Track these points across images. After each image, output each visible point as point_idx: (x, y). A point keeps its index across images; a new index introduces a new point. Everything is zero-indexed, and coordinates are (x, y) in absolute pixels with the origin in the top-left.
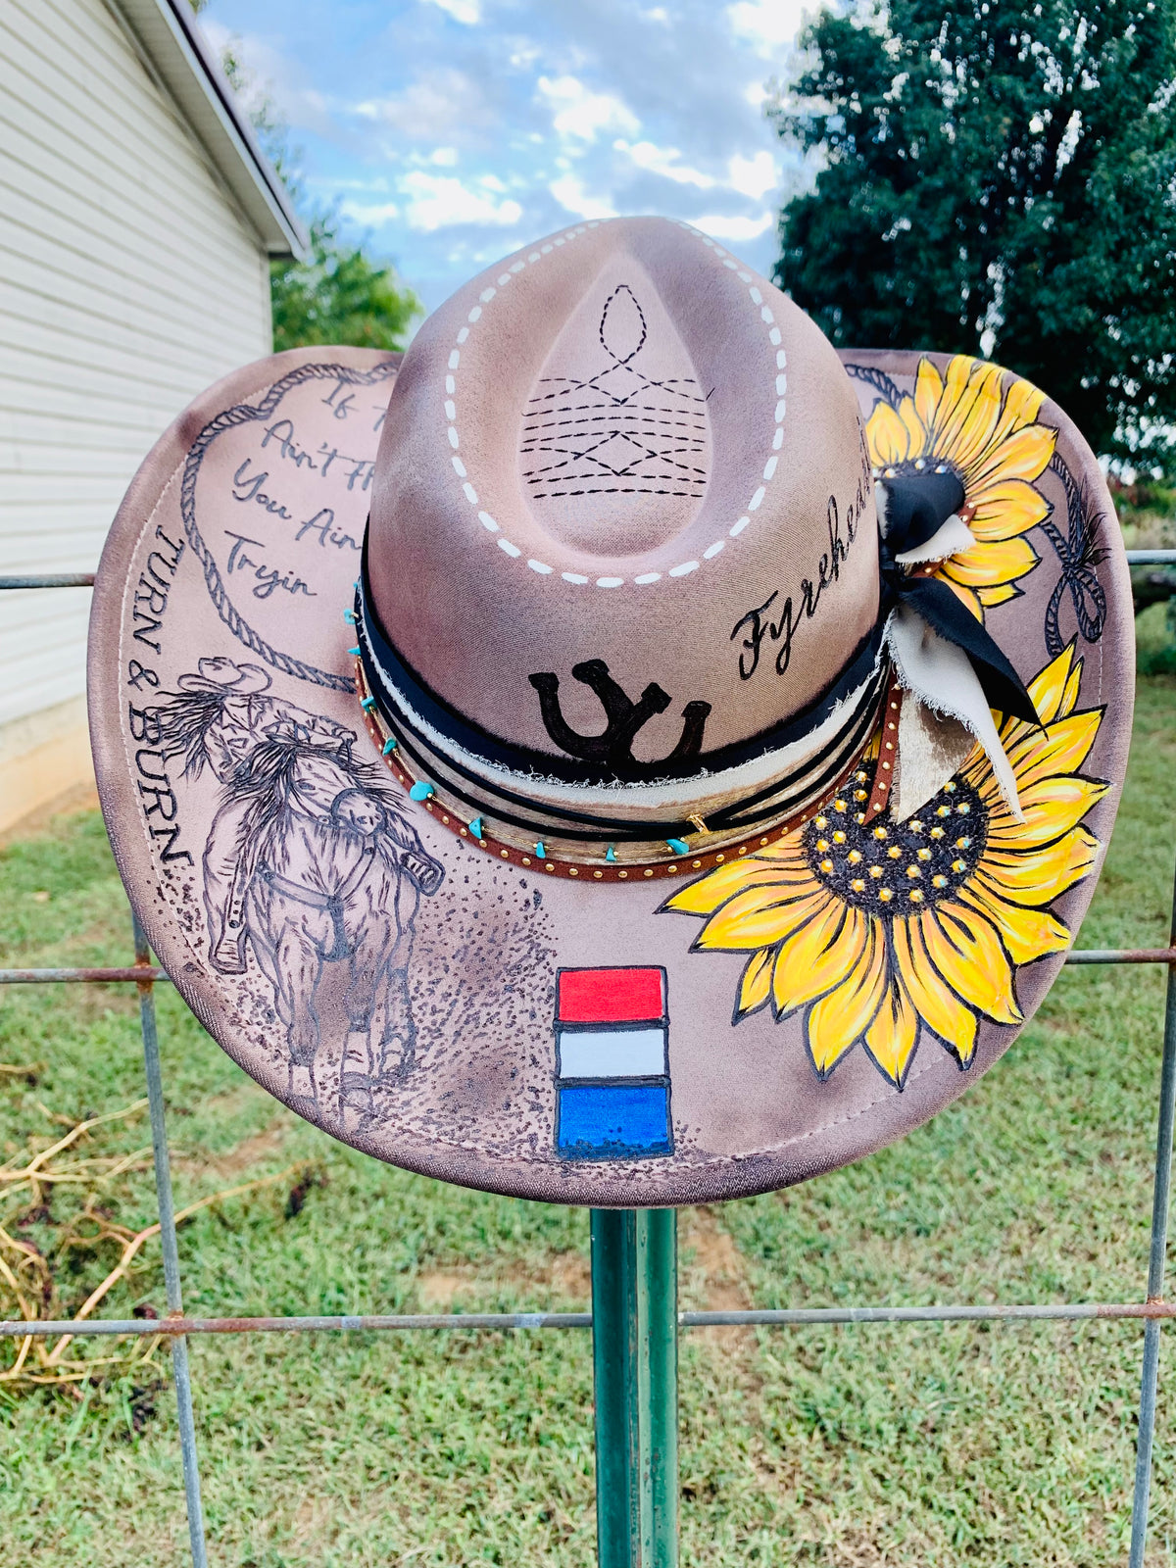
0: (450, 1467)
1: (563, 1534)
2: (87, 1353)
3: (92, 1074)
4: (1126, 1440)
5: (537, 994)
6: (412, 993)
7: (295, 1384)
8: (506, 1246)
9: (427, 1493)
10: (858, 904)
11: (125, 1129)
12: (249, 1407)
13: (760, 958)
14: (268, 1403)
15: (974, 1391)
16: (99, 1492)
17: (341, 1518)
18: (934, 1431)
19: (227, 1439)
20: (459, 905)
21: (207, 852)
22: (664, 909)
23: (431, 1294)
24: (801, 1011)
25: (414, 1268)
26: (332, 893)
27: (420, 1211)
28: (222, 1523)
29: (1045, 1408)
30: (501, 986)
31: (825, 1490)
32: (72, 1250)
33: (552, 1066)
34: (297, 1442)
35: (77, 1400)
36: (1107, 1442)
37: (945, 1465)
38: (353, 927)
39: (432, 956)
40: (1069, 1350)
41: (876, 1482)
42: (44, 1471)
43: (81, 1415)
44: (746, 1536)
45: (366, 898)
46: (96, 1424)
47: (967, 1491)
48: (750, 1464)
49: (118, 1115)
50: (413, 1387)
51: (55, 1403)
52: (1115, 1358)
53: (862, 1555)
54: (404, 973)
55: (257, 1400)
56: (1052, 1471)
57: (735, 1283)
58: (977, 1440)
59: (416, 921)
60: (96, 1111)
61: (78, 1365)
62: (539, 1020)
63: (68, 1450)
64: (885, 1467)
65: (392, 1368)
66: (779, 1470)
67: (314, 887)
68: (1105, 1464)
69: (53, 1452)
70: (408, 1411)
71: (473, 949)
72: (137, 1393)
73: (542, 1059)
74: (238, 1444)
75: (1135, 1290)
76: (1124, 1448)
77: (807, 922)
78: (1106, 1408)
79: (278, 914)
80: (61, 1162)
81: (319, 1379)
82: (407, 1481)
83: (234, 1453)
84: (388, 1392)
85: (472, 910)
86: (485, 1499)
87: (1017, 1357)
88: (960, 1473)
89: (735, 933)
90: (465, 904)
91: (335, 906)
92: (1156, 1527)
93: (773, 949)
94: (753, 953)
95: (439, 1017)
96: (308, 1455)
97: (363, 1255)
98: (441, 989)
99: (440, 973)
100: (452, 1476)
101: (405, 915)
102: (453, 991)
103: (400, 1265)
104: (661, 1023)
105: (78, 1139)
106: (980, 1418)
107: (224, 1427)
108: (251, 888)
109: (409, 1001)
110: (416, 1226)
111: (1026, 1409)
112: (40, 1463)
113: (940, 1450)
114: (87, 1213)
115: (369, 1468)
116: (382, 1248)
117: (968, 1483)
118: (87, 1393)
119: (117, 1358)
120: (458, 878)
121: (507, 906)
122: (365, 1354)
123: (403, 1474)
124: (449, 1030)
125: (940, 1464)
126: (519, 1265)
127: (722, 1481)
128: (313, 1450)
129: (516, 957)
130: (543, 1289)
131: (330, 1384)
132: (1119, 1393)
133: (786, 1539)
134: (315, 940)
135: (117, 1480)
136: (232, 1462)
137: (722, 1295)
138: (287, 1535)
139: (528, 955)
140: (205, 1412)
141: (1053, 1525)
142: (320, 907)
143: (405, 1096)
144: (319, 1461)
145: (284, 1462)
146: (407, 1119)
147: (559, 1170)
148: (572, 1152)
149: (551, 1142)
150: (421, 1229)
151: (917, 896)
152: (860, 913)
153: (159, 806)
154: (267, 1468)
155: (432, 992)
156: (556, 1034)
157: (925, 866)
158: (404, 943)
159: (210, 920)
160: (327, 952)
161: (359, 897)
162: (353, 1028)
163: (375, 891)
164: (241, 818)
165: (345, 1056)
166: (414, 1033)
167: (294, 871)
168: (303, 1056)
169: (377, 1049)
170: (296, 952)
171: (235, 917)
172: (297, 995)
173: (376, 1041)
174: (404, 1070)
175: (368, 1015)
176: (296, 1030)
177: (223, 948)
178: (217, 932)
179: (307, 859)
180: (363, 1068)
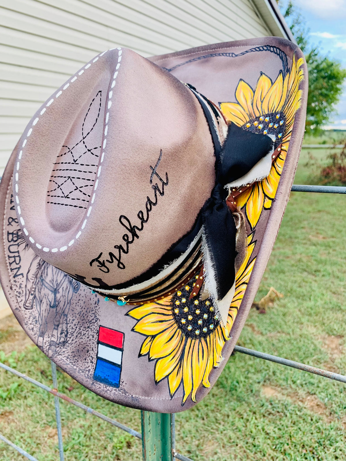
0: (254, 449)
5: (94, 331)
6: (68, 322)
7: (217, 405)
8: (293, 386)
10: (181, 328)
12: (203, 407)
13: (149, 339)
14: (209, 407)
17: (219, 451)
19: (195, 413)
21: (28, 273)
22: (127, 315)
23: (264, 393)
24: (155, 360)
25: (262, 383)
26: (55, 287)
27: (270, 366)
28: (186, 437)
30: (87, 326)
33: (96, 352)
34: (213, 422)
38: (58, 299)
39: (73, 312)
50: (250, 419)
54: (67, 316)
55: (206, 406)
59: (71, 300)
62: (94, 339)
65: (245, 411)
67: (52, 285)
70: (246, 426)
71: (82, 313)
73: (94, 349)
74: (197, 416)
77: (165, 330)
79: (43, 292)
81: (224, 406)
82: (240, 448)
84: (242, 418)
85: (84, 301)
89: (144, 328)
90: (82, 298)
91: (55, 291)
93: (153, 337)
94: (147, 336)
95: (73, 330)
96: (215, 427)
97: (248, 374)
98: (74, 322)
99: (74, 318)
100: (253, 453)
101: (69, 298)
102: (77, 324)
103: (257, 381)
104: (122, 350)
109: (67, 324)
110: (266, 370)
115: (230, 439)
116: (254, 374)
121: (91, 302)
122: (239, 404)
124: (75, 334)
126: (296, 393)
128: (217, 426)
129: (91, 319)
130: (301, 404)
131: (227, 409)
134: (49, 301)
136: (194, 420)
138: (202, 448)
139: (93, 319)
142: (52, 291)
143: (64, 350)
144: (217, 430)
145: (208, 426)
146: (63, 356)
147: (91, 383)
148: (97, 378)
149: (93, 373)
150: (268, 371)
151: (197, 332)
152: (180, 332)
153: (15, 261)
154: (203, 426)
155: (72, 323)
156: (98, 344)
157: (204, 321)
158: (68, 307)
159: (26, 293)
160: (52, 305)
161: (61, 290)
162: (54, 328)
163: (64, 289)
164: (38, 261)
165: (52, 336)
166: (68, 333)
167: (48, 279)
168: (42, 334)
169: (59, 336)
170: (45, 304)
171: (32, 292)
172: (44, 317)
173: (59, 333)
174: (64, 343)
175: (58, 326)
176: (42, 327)
177: (28, 302)
178: (27, 297)
179: (52, 276)
180: (55, 340)
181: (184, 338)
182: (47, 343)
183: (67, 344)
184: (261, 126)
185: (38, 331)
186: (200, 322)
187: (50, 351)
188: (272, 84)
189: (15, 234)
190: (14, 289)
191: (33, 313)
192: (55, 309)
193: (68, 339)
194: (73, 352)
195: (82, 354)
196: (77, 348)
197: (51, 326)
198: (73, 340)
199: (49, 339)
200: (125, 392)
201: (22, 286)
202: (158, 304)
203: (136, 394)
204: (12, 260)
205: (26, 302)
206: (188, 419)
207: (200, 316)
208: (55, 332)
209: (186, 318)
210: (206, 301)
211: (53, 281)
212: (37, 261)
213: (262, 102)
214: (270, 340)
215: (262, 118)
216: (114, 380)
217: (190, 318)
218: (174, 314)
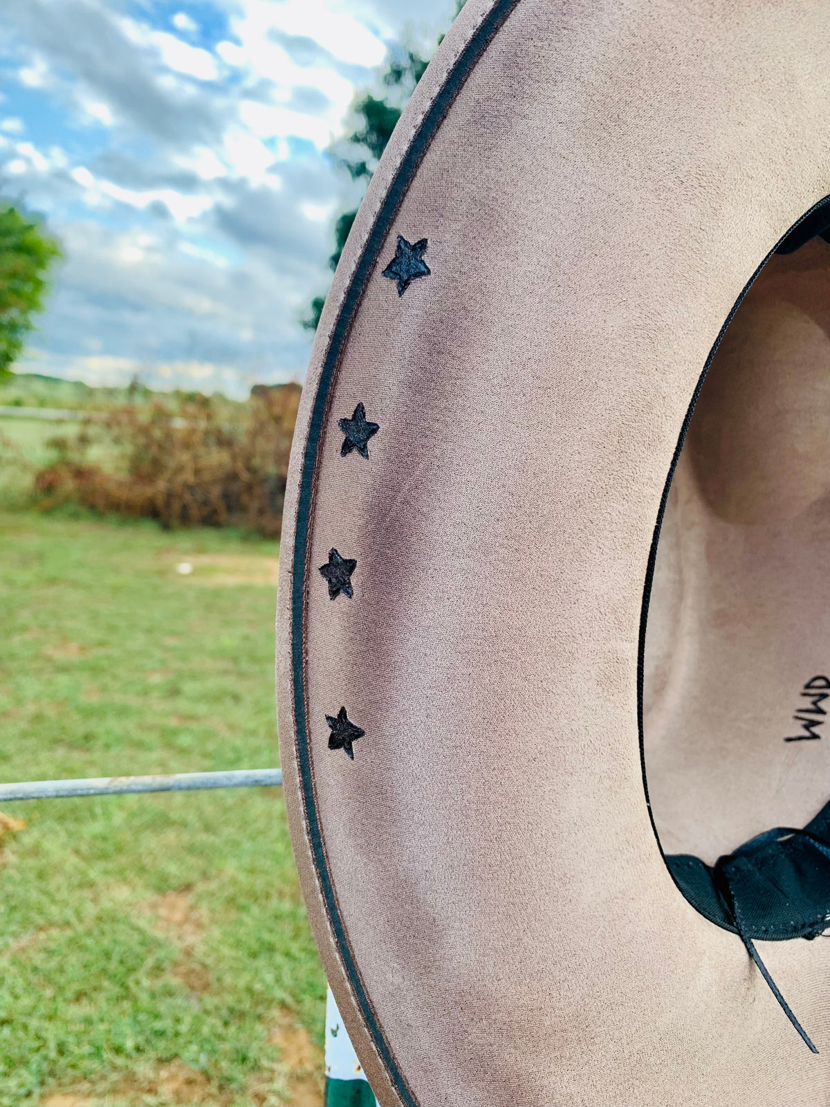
8: (120, 1061)
25: (37, 1091)
27: (44, 1034)
57: (310, 1075)
103: (23, 1091)
110: (38, 1050)
116: (8, 1075)
126: (131, 1078)
130: (150, 1099)
137: (302, 1088)
150: (43, 1052)
214: (23, 957)
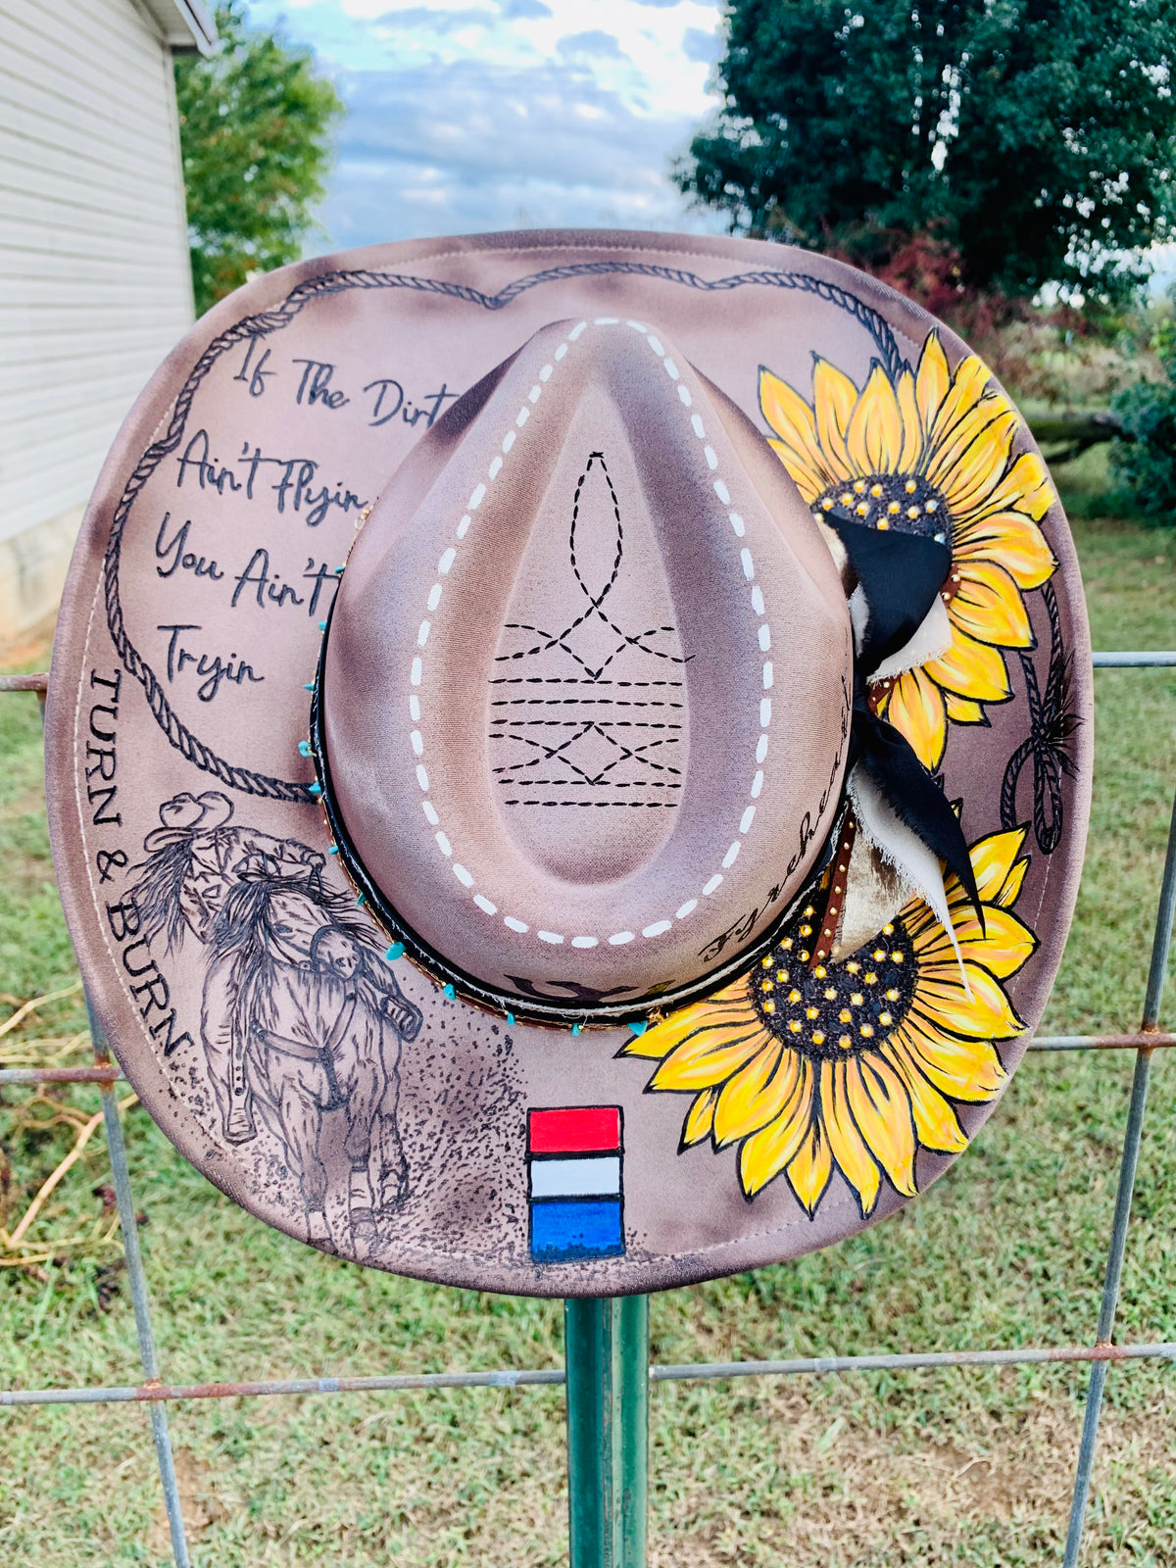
0: (407, 1336)
1: (515, 1396)
2: (49, 1234)
3: (35, 952)
4: (1036, 1293)
5: (510, 1130)
7: (254, 1260)
9: (386, 1361)
10: (793, 1045)
11: (71, 1008)
12: (211, 1284)
13: (705, 1097)
14: (229, 1278)
15: (899, 1253)
16: (69, 1368)
18: (860, 1290)
19: (191, 1314)
20: (437, 1051)
21: (203, 1024)
22: (621, 1054)
24: (736, 1145)
26: (322, 1045)
29: (964, 1266)
30: (479, 1126)
31: (760, 1347)
32: (27, 1132)
33: (525, 1187)
34: (259, 1316)
35: (42, 1281)
36: (1019, 1295)
37: (870, 1322)
38: (344, 1077)
39: (416, 1102)
40: (987, 1210)
41: (806, 1341)
42: (14, 1350)
43: (47, 1296)
44: (686, 1393)
45: (352, 1048)
46: (62, 1304)
47: (890, 1346)
48: (690, 1327)
49: (64, 993)
51: (21, 1284)
52: (1030, 1218)
53: (792, 1407)
54: (392, 1118)
55: (218, 1276)
56: (969, 1326)
58: (901, 1297)
60: (41, 990)
61: (40, 1246)
62: (513, 1152)
63: (37, 1330)
64: (816, 1326)
66: (716, 1331)
67: (305, 1041)
68: (1017, 1317)
69: (22, 1332)
70: (364, 1284)
71: (452, 1093)
72: (100, 1272)
73: (516, 1182)
74: (201, 1319)
75: (1051, 1151)
76: (1035, 1303)
77: (748, 1062)
78: (1019, 1264)
79: (276, 1072)
80: (9, 1042)
81: (277, 1255)
82: (366, 1350)
83: (198, 1328)
85: (449, 1057)
86: (441, 1365)
87: (940, 1219)
88: (883, 1329)
89: (685, 1075)
90: (443, 1050)
91: (326, 1057)
92: (1061, 1375)
93: (718, 1089)
94: (699, 1093)
95: (427, 1153)
96: (270, 1328)
98: (427, 1129)
99: (425, 1116)
100: (409, 1345)
101: (390, 1063)
102: (437, 1130)
104: (619, 1153)
105: (25, 1019)
106: (904, 1278)
107: (188, 1303)
108: (248, 1050)
109: (398, 1141)
111: (946, 1268)
112: (10, 1342)
113: (866, 1308)
114: (40, 1095)
115: (329, 1338)
117: (891, 1339)
118: (50, 1274)
119: (78, 1238)
120: (435, 1023)
121: (482, 1051)
123: (363, 1344)
124: (436, 1163)
125: (865, 1320)
127: (664, 1344)
128: (275, 1323)
129: (491, 1099)
131: (288, 1260)
132: (1032, 1250)
133: (724, 1396)
134: (311, 1093)
135: (86, 1357)
136: (197, 1336)
139: (501, 1099)
140: (168, 1289)
141: (968, 1376)
142: (310, 1060)
143: (404, 1220)
144: (281, 1333)
145: (248, 1335)
146: (407, 1238)
147: (533, 1274)
148: (543, 1257)
149: (525, 1248)
151: (845, 1042)
152: (794, 1055)
153: (153, 999)
154: (231, 1341)
155: (419, 1132)
156: (528, 1162)
157: (856, 1012)
158: (392, 1090)
159: (218, 1094)
160: (324, 1103)
161: (347, 1047)
162: (354, 1170)
163: (360, 1040)
164: (227, 978)
165: (351, 1195)
166: (407, 1167)
167: (284, 1026)
168: (316, 1203)
169: (376, 1185)
170: (297, 1107)
171: (239, 1084)
172: (303, 1148)
173: (375, 1176)
174: (400, 1200)
175: (366, 1157)
176: (307, 1180)
177: (234, 1119)
178: (226, 1103)
179: (295, 1012)
180: (367, 1203)
181: (809, 1065)
182: (341, 1222)
183: (413, 1201)
184: (864, 508)
185: (298, 1195)
186: (846, 1017)
187: (359, 1243)
188: (860, 392)
189: (128, 907)
190: (177, 1093)
191: (262, 1150)
192: (341, 1111)
193: (412, 1184)
194: (439, 1215)
195: (473, 1208)
196: (450, 1199)
197: (339, 1167)
198: (430, 1182)
199: (345, 1207)
200: (649, 1256)
201: (198, 1075)
202: (715, 1002)
203: (685, 1248)
204: (145, 996)
205: (227, 1119)
206: (173, 1343)
207: (843, 1002)
208: (359, 1180)
209: (803, 1017)
210: (845, 962)
211: (306, 1025)
212: (223, 976)
213: (845, 440)
215: (860, 487)
216: (604, 1239)
217: (812, 1013)
218: (764, 1017)
